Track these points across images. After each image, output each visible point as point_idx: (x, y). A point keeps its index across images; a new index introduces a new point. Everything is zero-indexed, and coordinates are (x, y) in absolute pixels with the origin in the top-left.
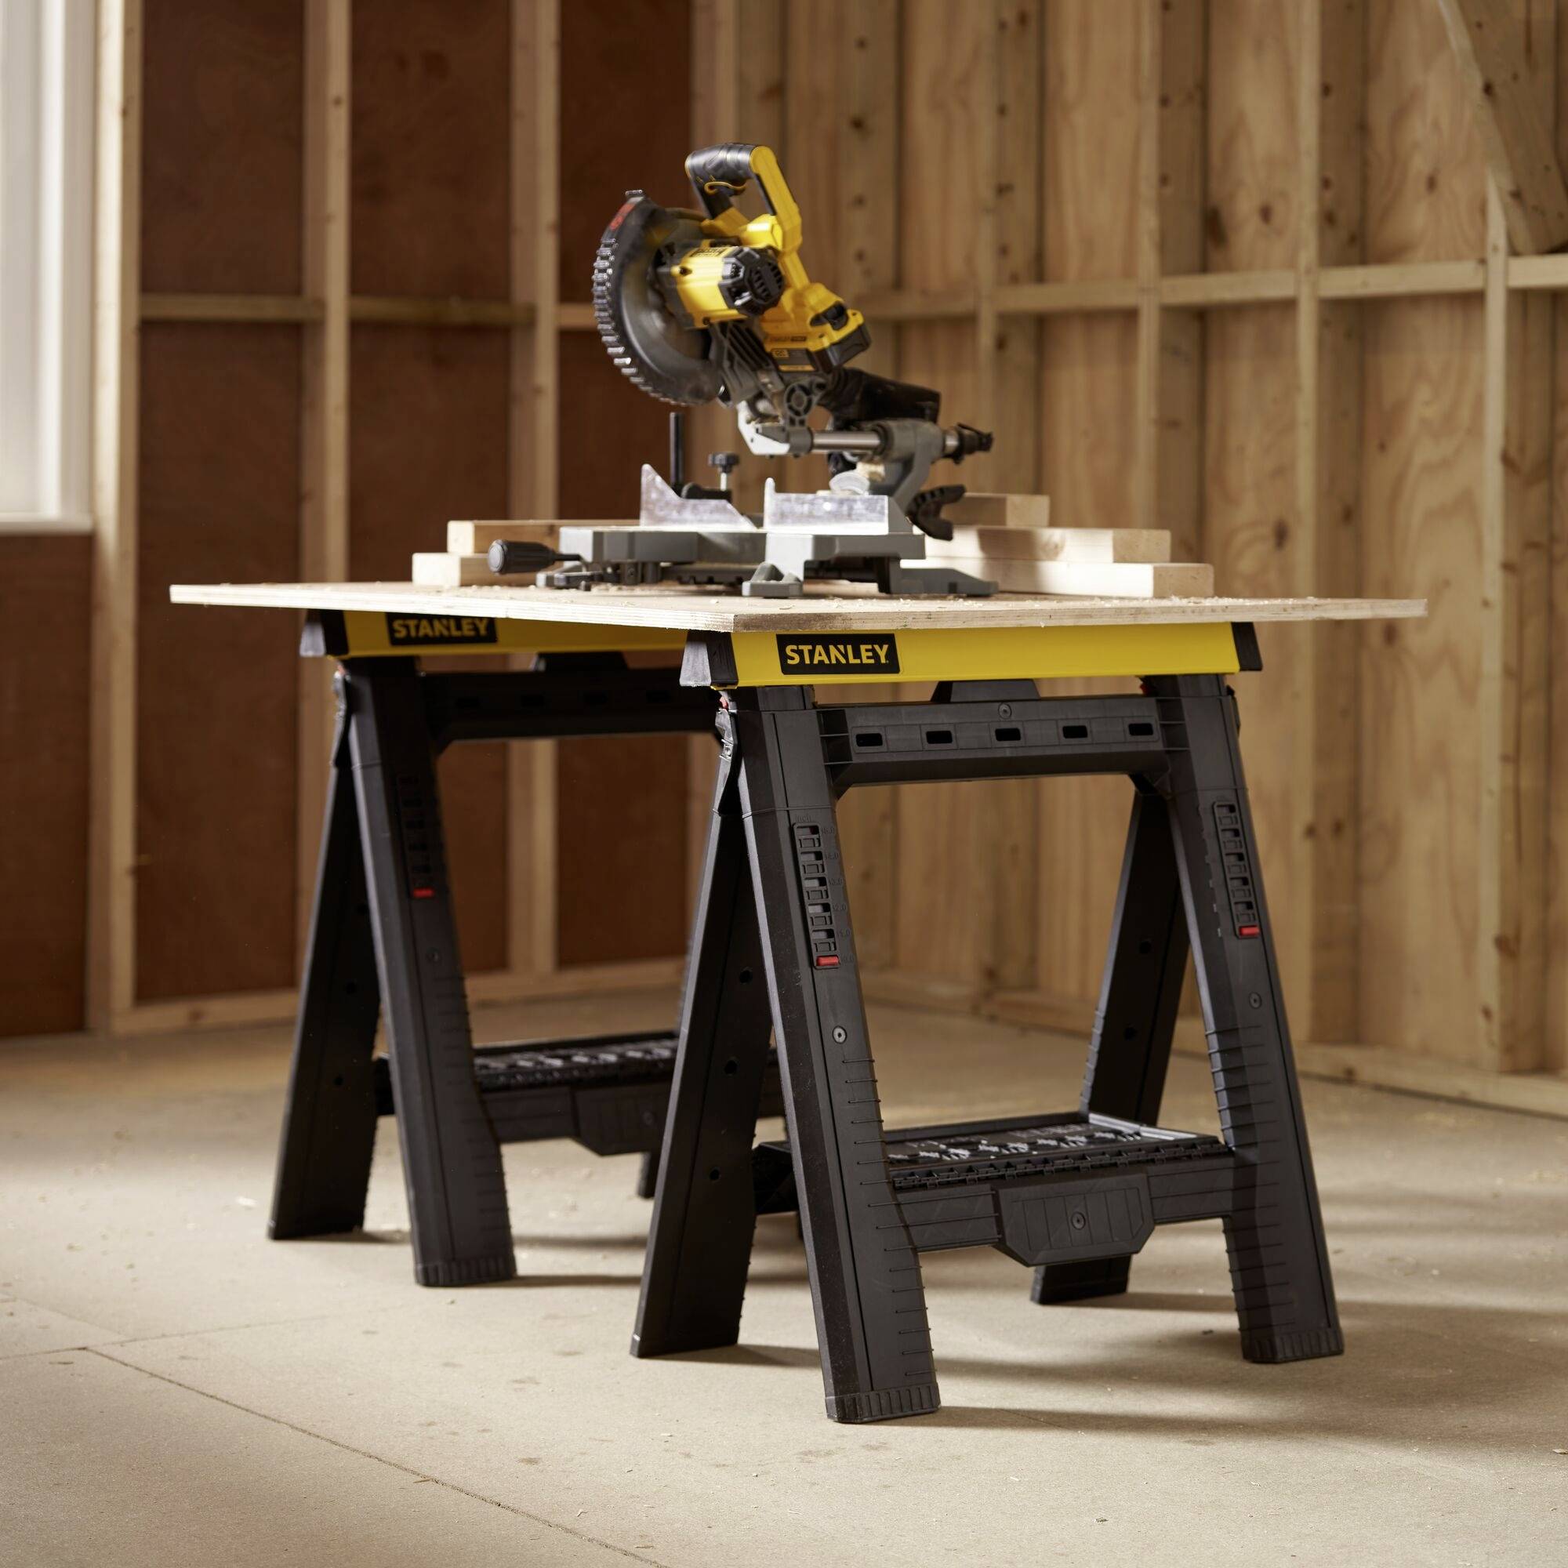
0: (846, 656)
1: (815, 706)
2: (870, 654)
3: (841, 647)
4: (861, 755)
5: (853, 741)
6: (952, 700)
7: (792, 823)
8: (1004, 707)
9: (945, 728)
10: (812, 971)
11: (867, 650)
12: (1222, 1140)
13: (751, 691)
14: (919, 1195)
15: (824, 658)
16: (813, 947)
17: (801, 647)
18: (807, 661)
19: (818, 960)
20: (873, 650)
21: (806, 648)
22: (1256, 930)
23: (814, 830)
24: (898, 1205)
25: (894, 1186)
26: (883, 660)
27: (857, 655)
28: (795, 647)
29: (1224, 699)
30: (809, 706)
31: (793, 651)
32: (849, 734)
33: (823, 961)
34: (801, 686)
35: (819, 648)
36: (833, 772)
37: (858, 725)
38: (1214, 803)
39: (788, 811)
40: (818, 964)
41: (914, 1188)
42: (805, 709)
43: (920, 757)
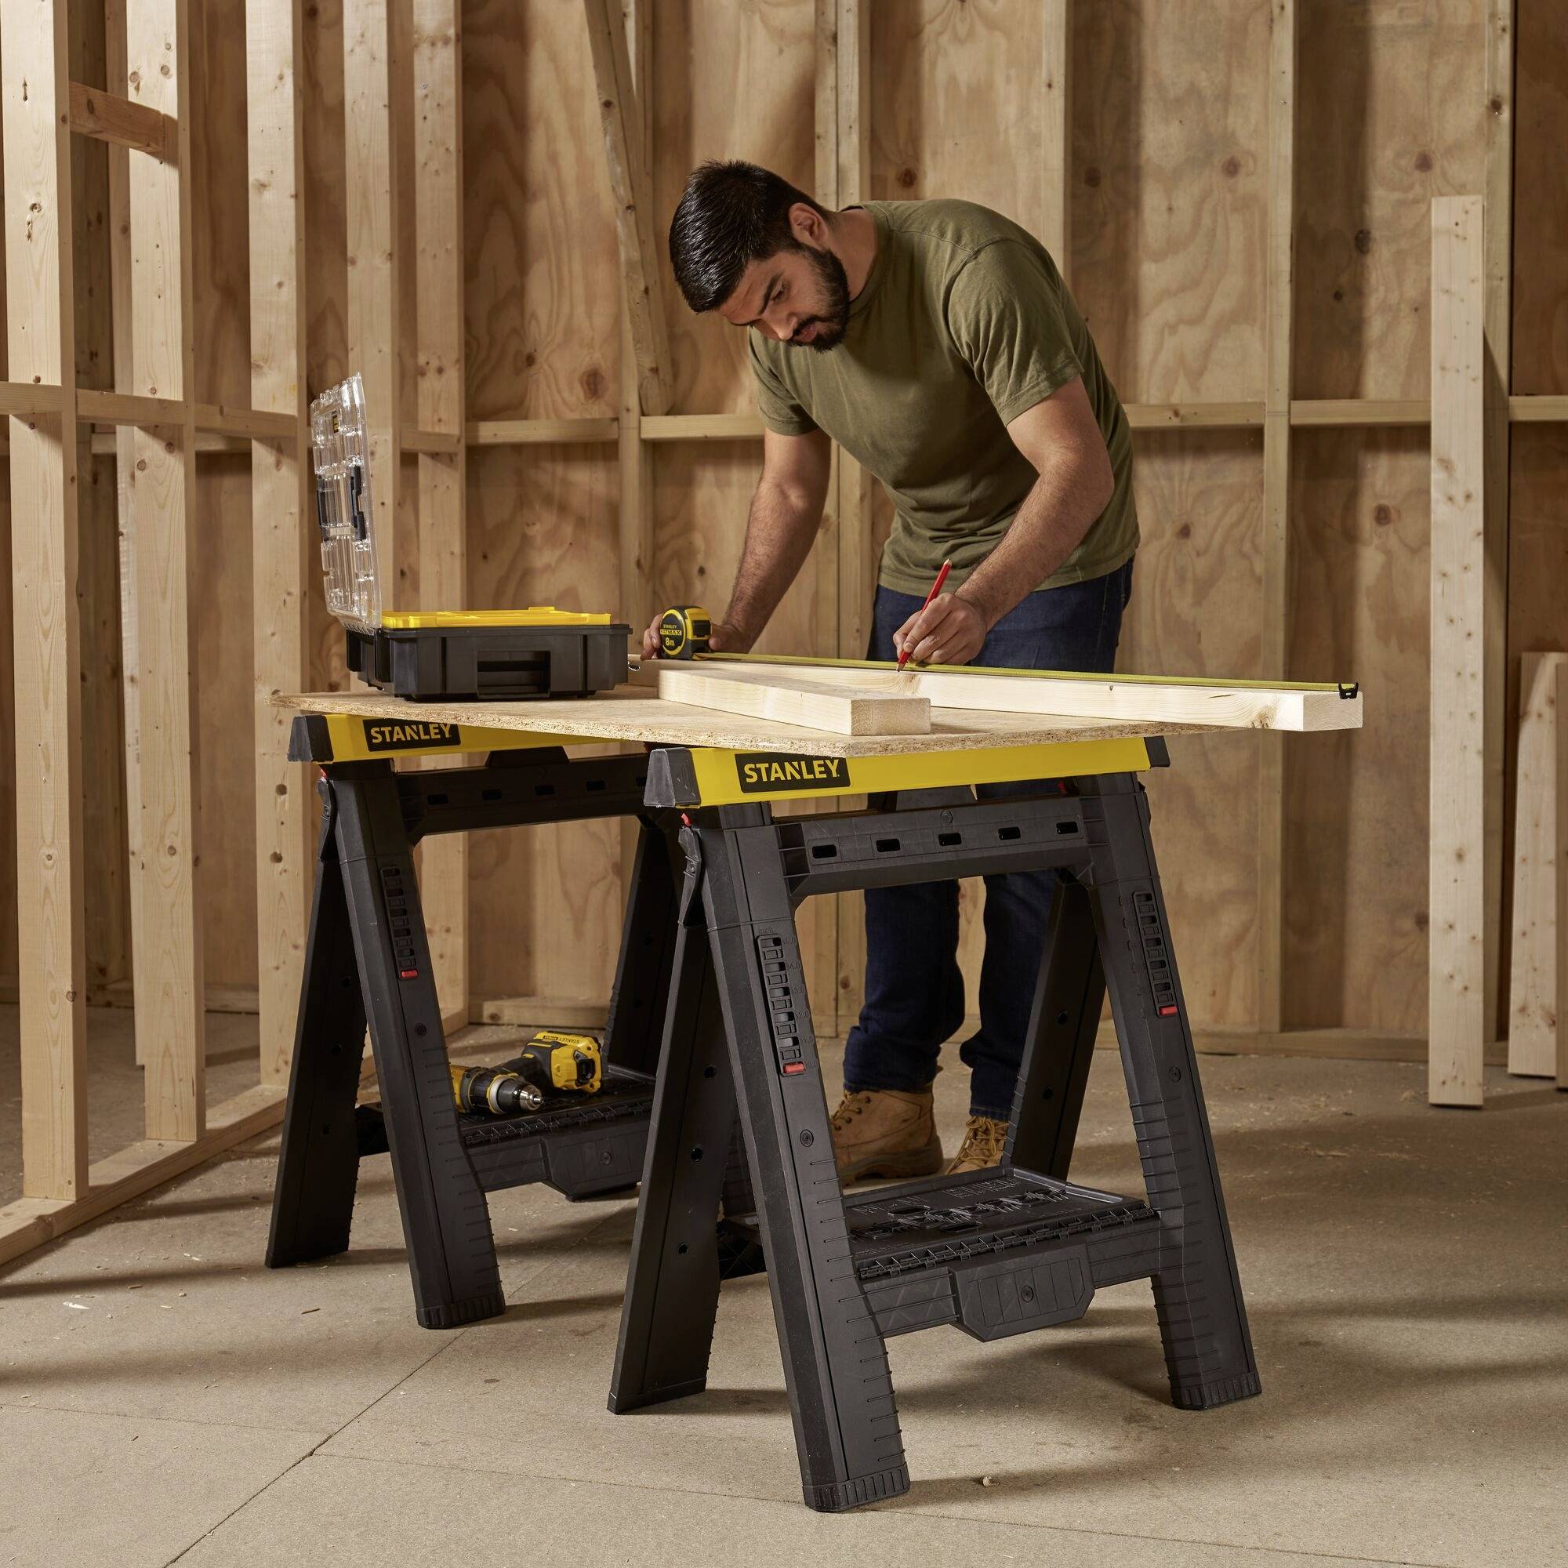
0: (800, 772)
1: (773, 821)
2: (822, 769)
3: (796, 764)
4: (818, 867)
5: (809, 853)
6: (897, 809)
7: (756, 935)
8: (945, 813)
9: (892, 837)
10: (779, 1077)
11: (819, 766)
12: (1147, 1204)
13: (713, 810)
14: (884, 1282)
15: (780, 775)
16: (779, 1055)
17: (758, 766)
18: (765, 779)
19: (784, 1068)
20: (825, 765)
21: (763, 766)
22: (1174, 1010)
23: (777, 942)
24: (864, 1293)
25: (860, 1276)
26: (835, 775)
27: (811, 770)
28: (753, 766)
29: (1137, 795)
30: (767, 821)
31: (751, 769)
32: (806, 847)
33: (789, 1069)
34: (760, 803)
35: (775, 765)
36: (792, 885)
37: (814, 837)
38: (1133, 893)
39: (752, 925)
40: (785, 1072)
41: (878, 1277)
42: (764, 825)
43: (872, 865)
